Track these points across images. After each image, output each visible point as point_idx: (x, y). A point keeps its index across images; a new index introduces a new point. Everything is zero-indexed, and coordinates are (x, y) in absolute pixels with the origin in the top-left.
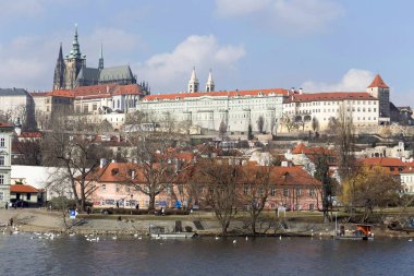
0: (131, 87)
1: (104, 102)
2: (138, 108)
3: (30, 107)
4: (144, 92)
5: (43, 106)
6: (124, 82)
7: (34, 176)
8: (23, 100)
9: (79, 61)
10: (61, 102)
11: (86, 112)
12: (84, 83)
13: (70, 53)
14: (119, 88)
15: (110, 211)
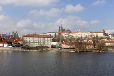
0: (69, 32)
1: (65, 34)
2: (70, 34)
3: (56, 34)
4: (71, 32)
5: (57, 34)
6: (68, 31)
7: (55, 44)
8: (55, 33)
9: (62, 28)
10: (60, 34)
11: (63, 35)
12: (63, 31)
13: (61, 27)
14: (67, 32)
15: (64, 48)
